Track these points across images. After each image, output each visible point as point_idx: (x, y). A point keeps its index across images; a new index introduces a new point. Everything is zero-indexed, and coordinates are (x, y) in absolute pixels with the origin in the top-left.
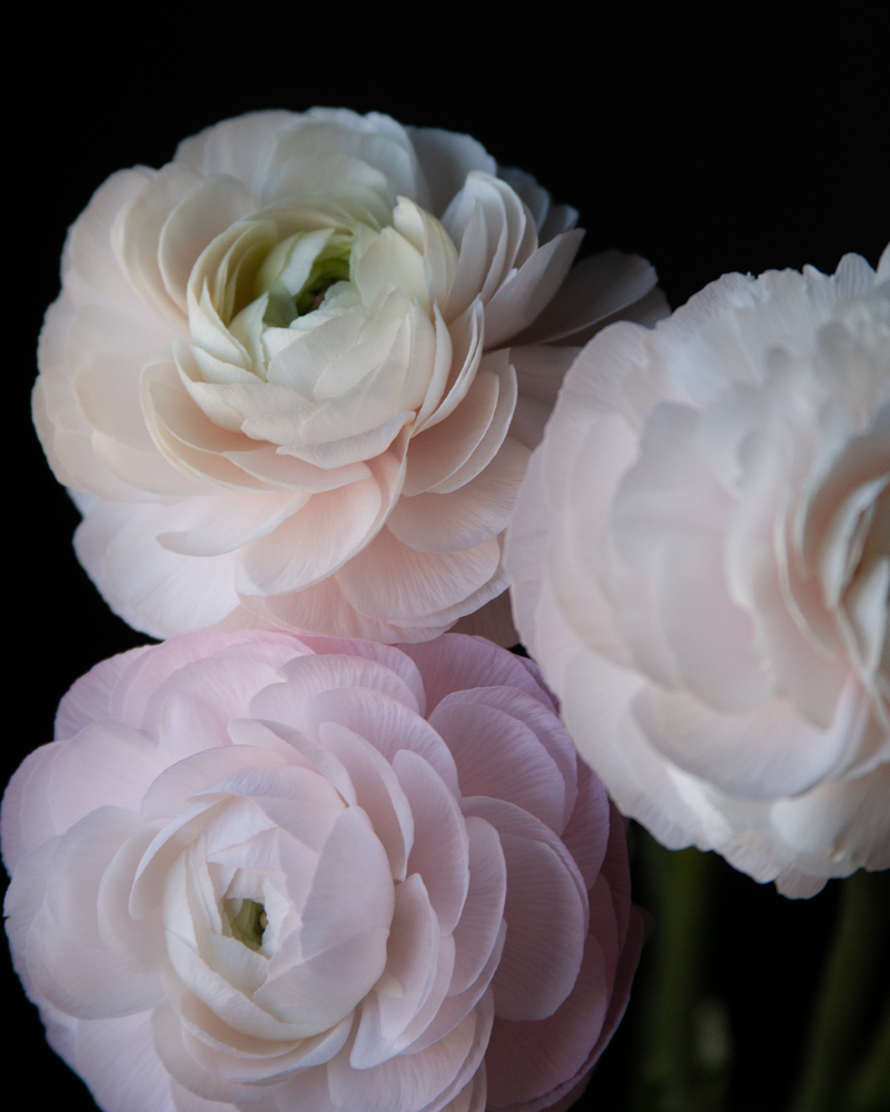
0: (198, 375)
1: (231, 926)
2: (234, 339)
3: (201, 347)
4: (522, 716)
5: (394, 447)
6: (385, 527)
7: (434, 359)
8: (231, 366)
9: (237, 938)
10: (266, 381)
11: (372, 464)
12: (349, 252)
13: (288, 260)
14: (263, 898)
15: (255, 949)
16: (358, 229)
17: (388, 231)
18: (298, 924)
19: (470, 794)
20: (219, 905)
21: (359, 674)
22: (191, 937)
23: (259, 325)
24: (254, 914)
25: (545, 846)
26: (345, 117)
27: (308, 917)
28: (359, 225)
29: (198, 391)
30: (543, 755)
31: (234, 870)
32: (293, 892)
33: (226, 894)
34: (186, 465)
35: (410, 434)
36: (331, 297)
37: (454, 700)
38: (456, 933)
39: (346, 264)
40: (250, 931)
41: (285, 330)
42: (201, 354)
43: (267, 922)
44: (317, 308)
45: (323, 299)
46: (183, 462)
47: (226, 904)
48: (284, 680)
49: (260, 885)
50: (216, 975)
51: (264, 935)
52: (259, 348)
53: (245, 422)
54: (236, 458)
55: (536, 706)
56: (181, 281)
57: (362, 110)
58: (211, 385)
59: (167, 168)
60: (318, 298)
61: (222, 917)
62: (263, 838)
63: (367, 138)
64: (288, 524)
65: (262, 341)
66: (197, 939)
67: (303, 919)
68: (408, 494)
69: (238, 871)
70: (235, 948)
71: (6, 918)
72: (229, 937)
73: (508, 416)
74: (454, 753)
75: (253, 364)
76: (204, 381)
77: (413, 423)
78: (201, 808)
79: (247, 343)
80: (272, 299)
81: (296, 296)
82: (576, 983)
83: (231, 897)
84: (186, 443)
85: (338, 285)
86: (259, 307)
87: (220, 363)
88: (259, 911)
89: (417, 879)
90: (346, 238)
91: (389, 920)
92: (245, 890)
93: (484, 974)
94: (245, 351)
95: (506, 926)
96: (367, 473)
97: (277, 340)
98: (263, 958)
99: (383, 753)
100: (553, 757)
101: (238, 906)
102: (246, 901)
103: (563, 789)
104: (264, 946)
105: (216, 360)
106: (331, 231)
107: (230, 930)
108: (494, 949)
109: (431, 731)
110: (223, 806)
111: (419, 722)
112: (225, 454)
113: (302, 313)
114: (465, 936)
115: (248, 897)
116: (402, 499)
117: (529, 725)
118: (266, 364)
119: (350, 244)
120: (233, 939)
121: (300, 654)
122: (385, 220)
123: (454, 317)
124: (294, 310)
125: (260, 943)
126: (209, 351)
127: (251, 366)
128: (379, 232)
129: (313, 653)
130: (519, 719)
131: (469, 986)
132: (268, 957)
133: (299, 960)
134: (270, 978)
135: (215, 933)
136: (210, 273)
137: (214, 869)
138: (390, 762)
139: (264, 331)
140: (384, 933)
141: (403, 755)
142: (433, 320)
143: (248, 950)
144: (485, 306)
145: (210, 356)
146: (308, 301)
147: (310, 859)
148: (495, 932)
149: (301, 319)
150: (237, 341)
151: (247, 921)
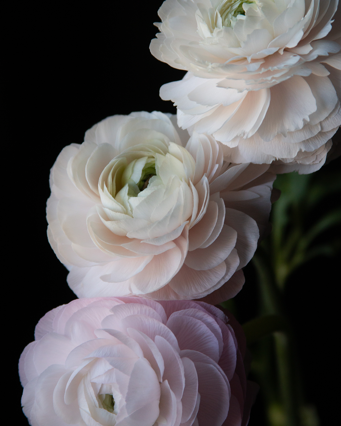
0: (108, 219)
1: (102, 404)
2: (118, 203)
3: (107, 208)
4: (200, 319)
5: (183, 234)
6: (184, 264)
7: (193, 201)
8: (119, 213)
9: (104, 408)
10: (133, 217)
11: (176, 241)
12: (154, 164)
13: (133, 171)
14: (112, 393)
15: (111, 412)
16: (157, 155)
17: (168, 155)
18: (124, 403)
19: (183, 349)
20: (96, 397)
21: (139, 309)
22: (87, 410)
23: (127, 197)
24: (110, 399)
25: (212, 366)
26: (144, 114)
27: (128, 400)
28: (157, 154)
29: (108, 224)
30: (209, 332)
31: (101, 384)
32: (122, 392)
33: (99, 393)
34: (108, 251)
35: (188, 228)
36: (151, 183)
37: (175, 315)
38: (183, 400)
39: (154, 169)
40: (110, 405)
41: (137, 197)
42: (108, 211)
43: (115, 402)
44: (146, 187)
45: (148, 183)
46: (107, 250)
47: (99, 396)
48: (113, 314)
49: (111, 388)
50: (98, 423)
51: (114, 406)
52: (128, 205)
53: (128, 234)
54: (125, 246)
55: (205, 315)
56: (96, 185)
57: (150, 111)
58: (113, 222)
59: (83, 143)
60: (146, 183)
61: (98, 401)
62: (109, 372)
63: (154, 121)
64: (147, 267)
65: (128, 202)
66: (90, 410)
67: (126, 401)
68: (190, 250)
69: (102, 385)
70: (103, 413)
71: (22, 407)
72: (102, 408)
73: (223, 216)
74: (176, 335)
75: (126, 211)
76: (110, 221)
77: (188, 224)
78: (87, 363)
79: (123, 204)
80: (130, 186)
81: (138, 183)
82: (228, 414)
83: (101, 394)
84: (107, 243)
85: (153, 177)
86: (125, 190)
87: (115, 213)
88: (112, 398)
89: (166, 381)
90: (152, 159)
91: (159, 397)
92: (105, 391)
93: (194, 414)
94: (123, 207)
95: (200, 396)
96: (173, 245)
97: (134, 201)
98: (114, 415)
99: (151, 339)
100: (213, 332)
101: (104, 397)
102: (106, 395)
103: (218, 344)
104: (115, 410)
105: (113, 212)
106: (146, 158)
107: (102, 406)
108: (196, 405)
109: (166, 328)
110: (95, 361)
111: (162, 325)
112: (122, 245)
113: (141, 190)
114: (185, 401)
115: (107, 393)
116: (189, 252)
117: (203, 321)
118: (132, 211)
119: (154, 161)
120: (103, 409)
121: (118, 304)
122: (165, 152)
123: (197, 183)
124: (138, 189)
125: (113, 409)
126: (110, 209)
127: (126, 213)
128: (165, 156)
129: (124, 303)
130: (199, 320)
131: (189, 419)
132: (116, 414)
133: (126, 415)
134: (117, 422)
135: (96, 407)
136: (105, 180)
137: (94, 385)
138: (154, 340)
139: (129, 199)
140: (157, 402)
141: (157, 337)
142: (189, 185)
143: (109, 412)
144: (208, 179)
145: (111, 211)
146: (143, 185)
147: (126, 379)
148: (196, 399)
149: (141, 192)
150: (120, 204)
151: (108, 402)
